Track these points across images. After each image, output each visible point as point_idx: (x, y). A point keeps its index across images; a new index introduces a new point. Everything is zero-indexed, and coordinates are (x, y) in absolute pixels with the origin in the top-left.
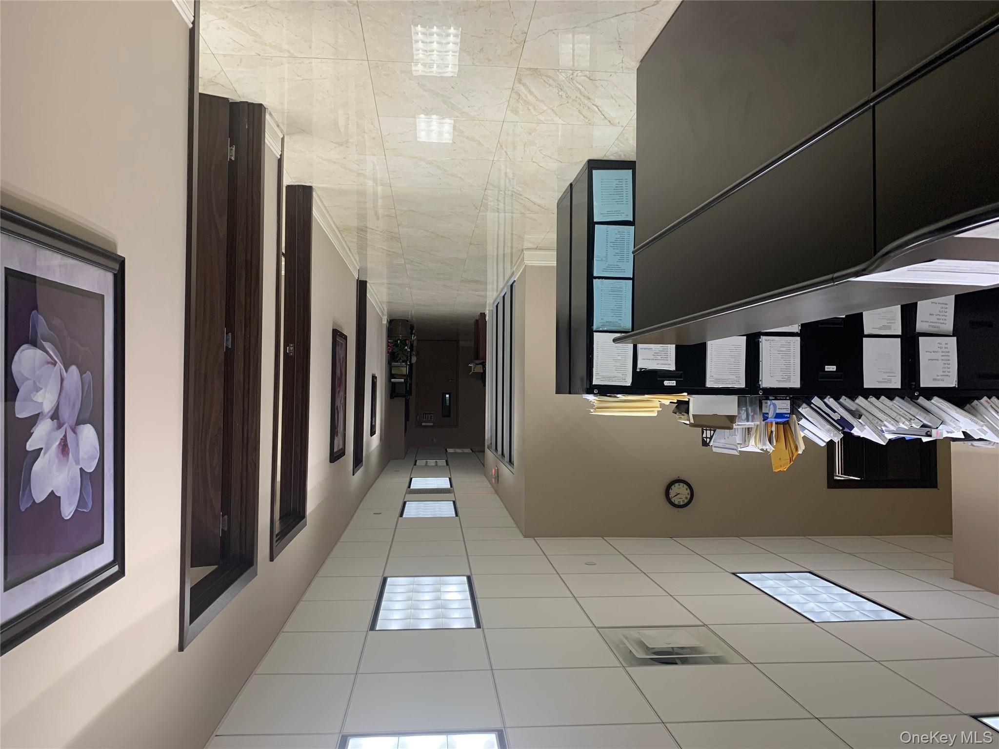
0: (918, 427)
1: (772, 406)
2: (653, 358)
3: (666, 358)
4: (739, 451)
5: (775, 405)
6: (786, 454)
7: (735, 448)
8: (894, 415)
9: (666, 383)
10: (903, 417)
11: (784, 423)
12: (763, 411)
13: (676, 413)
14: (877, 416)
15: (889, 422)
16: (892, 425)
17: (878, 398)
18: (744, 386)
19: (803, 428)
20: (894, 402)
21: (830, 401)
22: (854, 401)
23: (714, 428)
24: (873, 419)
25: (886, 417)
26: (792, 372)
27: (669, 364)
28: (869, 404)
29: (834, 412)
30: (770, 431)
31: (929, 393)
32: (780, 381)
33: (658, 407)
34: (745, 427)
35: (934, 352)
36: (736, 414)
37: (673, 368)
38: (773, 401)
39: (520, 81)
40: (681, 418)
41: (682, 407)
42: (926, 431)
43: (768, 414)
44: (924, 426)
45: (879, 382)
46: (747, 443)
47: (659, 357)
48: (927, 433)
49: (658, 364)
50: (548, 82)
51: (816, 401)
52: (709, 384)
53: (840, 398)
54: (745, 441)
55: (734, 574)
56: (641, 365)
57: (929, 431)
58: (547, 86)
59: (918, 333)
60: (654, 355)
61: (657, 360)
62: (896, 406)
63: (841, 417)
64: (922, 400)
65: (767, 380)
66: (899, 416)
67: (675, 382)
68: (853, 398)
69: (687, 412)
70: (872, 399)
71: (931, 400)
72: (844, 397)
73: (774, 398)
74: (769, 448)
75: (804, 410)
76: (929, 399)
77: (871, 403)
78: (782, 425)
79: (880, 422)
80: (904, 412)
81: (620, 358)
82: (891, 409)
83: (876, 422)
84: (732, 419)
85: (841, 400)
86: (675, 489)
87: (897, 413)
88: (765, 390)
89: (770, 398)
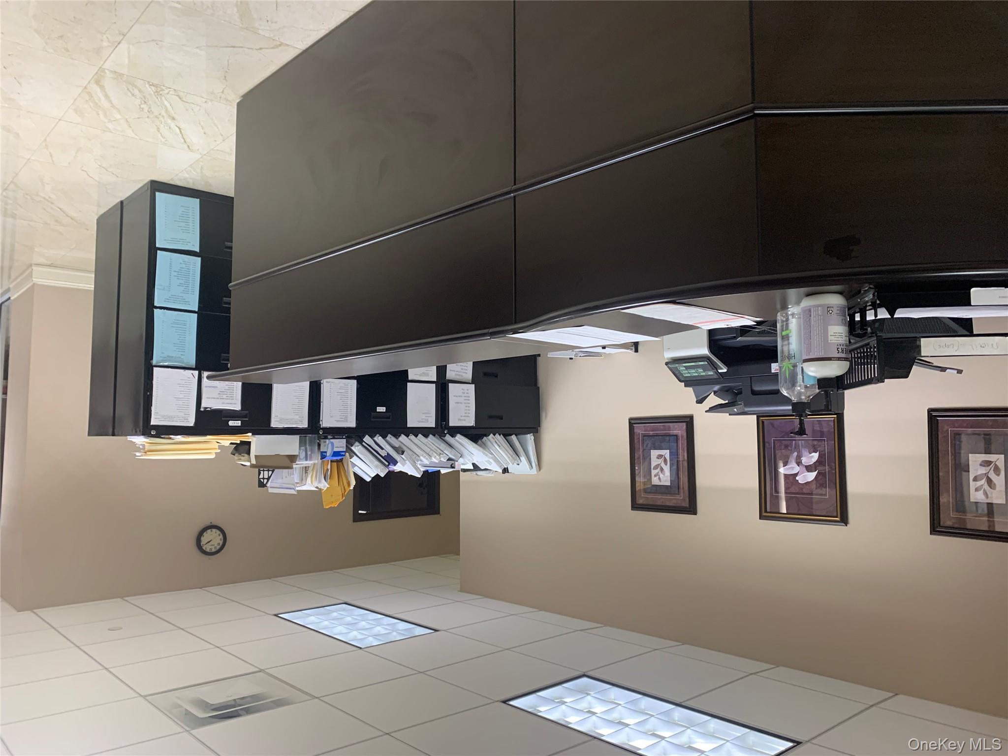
0: (445, 461)
1: (330, 445)
2: (218, 397)
3: (231, 397)
4: (297, 490)
5: (332, 444)
6: (338, 491)
7: (293, 487)
8: (428, 450)
9: (231, 423)
10: (434, 452)
11: (337, 461)
12: (321, 450)
13: (234, 455)
14: (415, 451)
15: (425, 457)
16: (427, 459)
17: (416, 436)
18: (306, 426)
19: (354, 465)
20: (429, 439)
21: (379, 439)
22: (397, 438)
23: (272, 469)
24: (412, 455)
25: (422, 452)
26: (349, 413)
27: (234, 404)
28: (409, 441)
29: (382, 449)
30: (326, 469)
31: (455, 431)
32: (338, 421)
33: (216, 449)
34: (301, 466)
35: (459, 396)
36: (298, 454)
37: (238, 407)
38: (332, 440)
39: (98, 82)
40: (241, 459)
41: (243, 448)
42: (451, 464)
43: (326, 452)
44: (449, 459)
45: (419, 422)
46: (304, 482)
47: (225, 396)
48: (451, 465)
49: (223, 403)
50: (132, 91)
51: (367, 439)
52: (274, 424)
53: (387, 436)
54: (302, 480)
55: (276, 615)
56: (205, 404)
57: (453, 464)
58: (130, 94)
59: (448, 380)
60: (219, 394)
61: (223, 399)
62: (430, 443)
63: (388, 454)
64: (448, 438)
65: (327, 421)
66: (432, 452)
67: (240, 422)
68: (396, 436)
69: (249, 453)
70: (412, 437)
71: (455, 437)
72: (389, 435)
73: (332, 437)
74: (324, 485)
75: (357, 448)
76: (453, 436)
77: (411, 440)
78: (336, 463)
79: (417, 458)
80: (435, 447)
81: (182, 396)
82: (426, 445)
83: (414, 457)
84: (292, 458)
85: (387, 438)
86: (207, 536)
87: (430, 448)
88: (325, 429)
89: (329, 437)
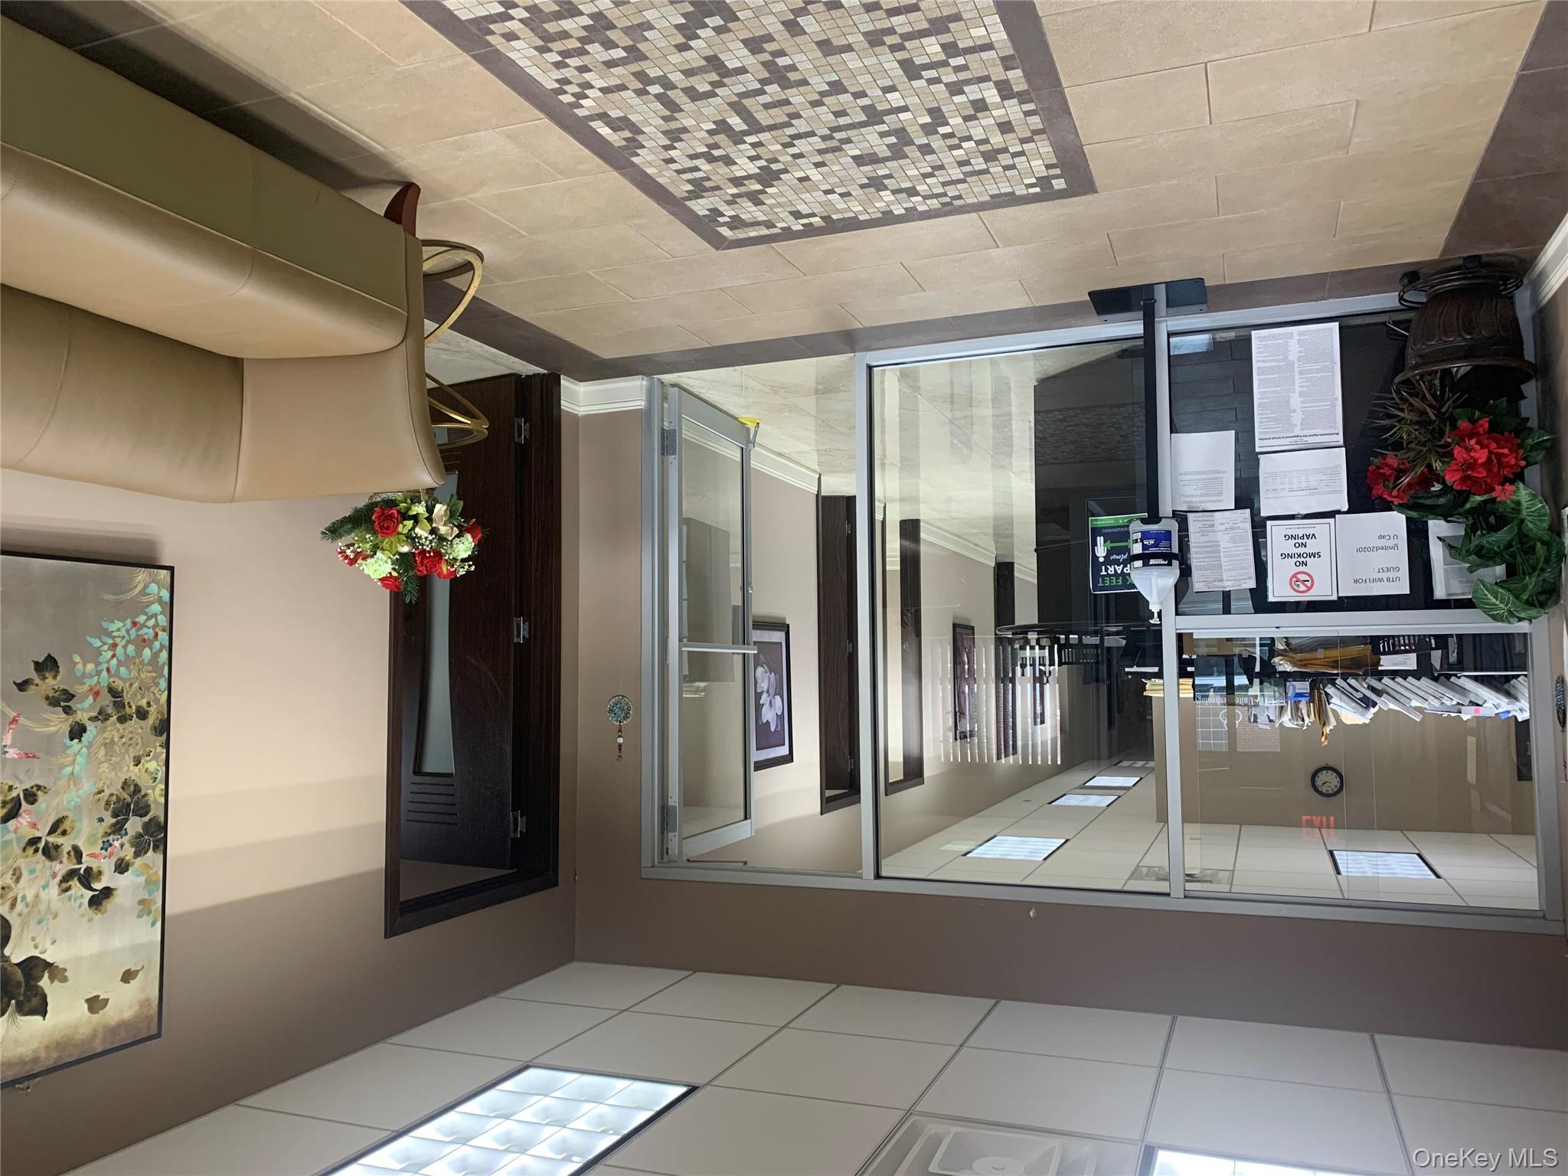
5: (1294, 686)
8: (1422, 694)
10: (1432, 695)
14: (1405, 694)
15: (1417, 700)
17: (1393, 679)
21: (1354, 682)
22: (1378, 681)
24: (1400, 698)
25: (1413, 696)
28: (1395, 684)
38: (1292, 683)
51: (1341, 683)
63: (1364, 695)
66: (1428, 695)
72: (1367, 678)
75: (1327, 689)
79: (1407, 700)
83: (1403, 700)
85: (1365, 681)
86: (1323, 777)
